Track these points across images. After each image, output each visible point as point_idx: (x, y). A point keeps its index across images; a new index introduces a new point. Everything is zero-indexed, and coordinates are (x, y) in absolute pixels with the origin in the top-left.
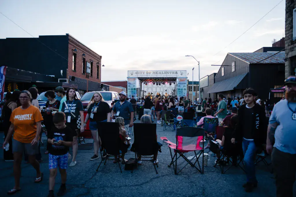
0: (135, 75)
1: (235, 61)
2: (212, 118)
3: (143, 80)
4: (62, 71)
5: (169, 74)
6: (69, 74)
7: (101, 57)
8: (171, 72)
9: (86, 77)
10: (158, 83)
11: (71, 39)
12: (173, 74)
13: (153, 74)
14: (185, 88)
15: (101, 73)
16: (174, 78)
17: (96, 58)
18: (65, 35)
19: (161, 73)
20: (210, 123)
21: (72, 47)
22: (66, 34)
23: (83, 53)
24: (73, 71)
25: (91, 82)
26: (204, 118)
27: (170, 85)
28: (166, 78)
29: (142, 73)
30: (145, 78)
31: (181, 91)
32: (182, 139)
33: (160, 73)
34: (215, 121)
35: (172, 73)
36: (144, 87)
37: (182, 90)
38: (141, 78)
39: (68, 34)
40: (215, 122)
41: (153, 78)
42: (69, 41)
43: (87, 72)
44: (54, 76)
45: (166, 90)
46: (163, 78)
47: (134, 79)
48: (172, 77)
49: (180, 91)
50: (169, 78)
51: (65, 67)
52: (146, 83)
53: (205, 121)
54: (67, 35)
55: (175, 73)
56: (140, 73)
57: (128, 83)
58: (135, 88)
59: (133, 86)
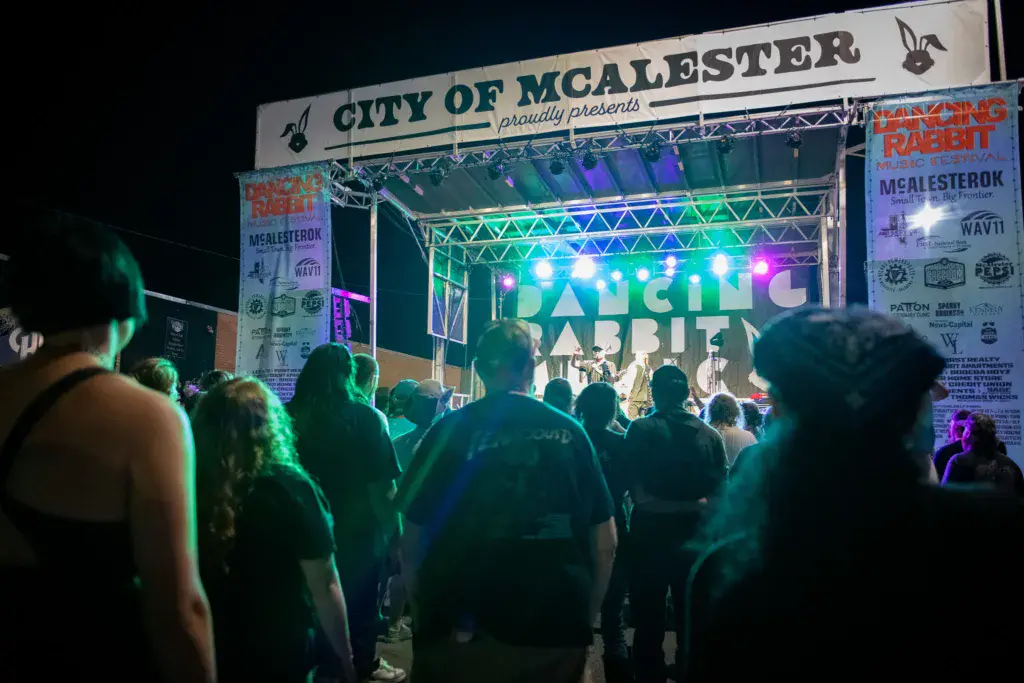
5: (737, 82)
8: (753, 50)
31: (935, 297)
33: (613, 81)
35: (769, 63)
55: (816, 52)
56: (383, 107)
57: (245, 242)
58: (312, 294)
59: (300, 264)
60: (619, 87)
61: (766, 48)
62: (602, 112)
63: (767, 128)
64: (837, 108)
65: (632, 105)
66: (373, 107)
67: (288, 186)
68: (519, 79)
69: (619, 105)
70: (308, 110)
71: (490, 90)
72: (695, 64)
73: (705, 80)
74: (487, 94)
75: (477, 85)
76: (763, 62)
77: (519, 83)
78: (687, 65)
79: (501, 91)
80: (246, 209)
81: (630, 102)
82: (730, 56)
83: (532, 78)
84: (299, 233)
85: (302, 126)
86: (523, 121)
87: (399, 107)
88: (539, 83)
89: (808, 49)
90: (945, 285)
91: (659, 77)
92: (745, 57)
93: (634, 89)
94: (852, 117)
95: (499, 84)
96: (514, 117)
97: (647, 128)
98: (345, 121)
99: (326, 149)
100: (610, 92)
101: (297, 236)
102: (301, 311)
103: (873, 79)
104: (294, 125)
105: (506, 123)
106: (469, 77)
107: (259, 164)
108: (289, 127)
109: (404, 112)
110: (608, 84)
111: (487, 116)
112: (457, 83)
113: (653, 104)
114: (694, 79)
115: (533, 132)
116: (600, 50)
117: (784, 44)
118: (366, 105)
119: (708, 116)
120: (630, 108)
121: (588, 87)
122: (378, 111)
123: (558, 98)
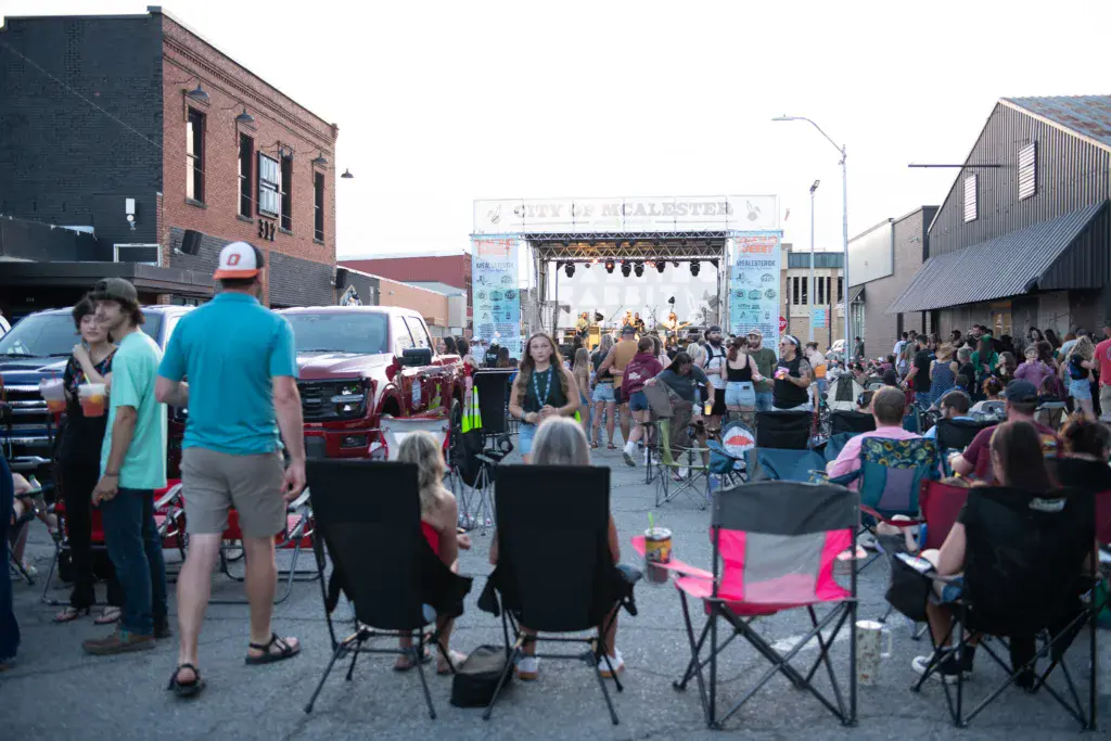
0: (511, 225)
1: (1036, 143)
2: (905, 441)
3: (549, 247)
4: (130, 206)
5: (689, 217)
6: (172, 221)
7: (334, 128)
8: (695, 205)
9: (260, 236)
10: (633, 264)
11: (174, 32)
12: (706, 213)
13: (604, 215)
14: (767, 286)
15: (333, 212)
16: (715, 233)
17: (310, 137)
18: (145, 12)
19: (648, 210)
20: (895, 466)
21: (184, 75)
22: (149, 8)
23: (239, 111)
24: (192, 204)
25: (286, 258)
26: (864, 442)
27: (695, 270)
28: (670, 234)
29: (549, 212)
30: (560, 235)
31: (752, 302)
32: (741, 546)
33: (641, 210)
34: (921, 457)
35: (701, 210)
36: (560, 285)
37: (754, 296)
38: (542, 236)
39: (160, 8)
40: (923, 461)
41: (605, 235)
42: (165, 49)
43: (263, 206)
44: (89, 229)
45: (672, 301)
46: (656, 234)
47: (507, 242)
48: (702, 230)
49: (746, 301)
50: (689, 234)
51: (149, 181)
52: (570, 263)
53: (870, 456)
54: (156, 13)
55: (717, 208)
56: (539, 209)
57: (474, 266)
58: (510, 292)
59: (503, 278)
60: (645, 214)
61: (700, 205)
66: (535, 209)
68: (602, 205)
70: (500, 206)
72: (674, 208)
74: (588, 210)
77: (602, 207)
81: (648, 220)
85: (498, 213)
87: (547, 210)
89: (715, 207)
90: (755, 299)
92: (692, 207)
93: (650, 214)
98: (521, 212)
100: (640, 215)
101: (502, 265)
102: (505, 299)
103: (737, 222)
104: (494, 211)
105: (596, 223)
108: (491, 213)
110: (639, 212)
111: (586, 219)
112: (575, 203)
113: (657, 222)
114: (673, 214)
117: (707, 204)
118: (531, 208)
121: (631, 212)
122: (537, 211)
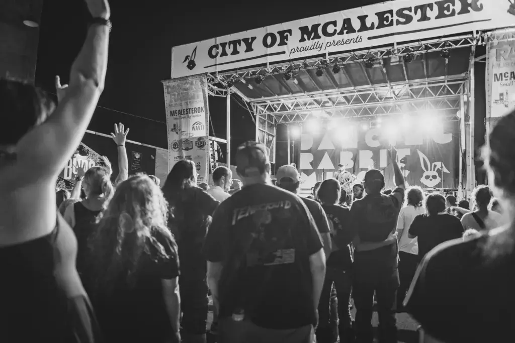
5: (415, 25)
8: (423, 7)
12: (441, 15)
13: (302, 40)
19: (356, 24)
33: (348, 27)
35: (432, 14)
55: (458, 6)
56: (232, 46)
57: (168, 113)
58: (200, 139)
59: (194, 125)
60: (351, 30)
61: (430, 6)
62: (342, 43)
63: (430, 48)
64: (470, 36)
65: (358, 39)
66: (227, 46)
67: (188, 86)
68: (300, 28)
69: (351, 40)
70: (196, 49)
71: (285, 35)
72: (392, 16)
73: (397, 24)
74: (284, 37)
75: (278, 33)
76: (429, 13)
77: (300, 31)
78: (387, 17)
79: (291, 35)
80: (167, 98)
81: (358, 38)
82: (411, 11)
83: (307, 27)
84: (193, 109)
85: (193, 57)
86: (302, 50)
87: (240, 45)
88: (310, 30)
89: (454, 5)
91: (373, 24)
92: (419, 11)
93: (359, 31)
94: (478, 41)
95: (290, 31)
96: (298, 48)
97: (367, 51)
98: (214, 53)
99: (205, 67)
100: (347, 33)
101: (192, 111)
102: (195, 147)
103: (490, 20)
104: (189, 56)
105: (293, 51)
106: (274, 29)
107: (173, 76)
108: (187, 57)
109: (242, 48)
110: (346, 29)
111: (284, 48)
112: (268, 32)
113: (369, 38)
114: (391, 24)
115: (307, 55)
116: (342, 12)
117: (440, 3)
118: (223, 45)
119: (398, 44)
120: (357, 41)
121: (335, 31)
122: (229, 48)
123: (319, 37)
